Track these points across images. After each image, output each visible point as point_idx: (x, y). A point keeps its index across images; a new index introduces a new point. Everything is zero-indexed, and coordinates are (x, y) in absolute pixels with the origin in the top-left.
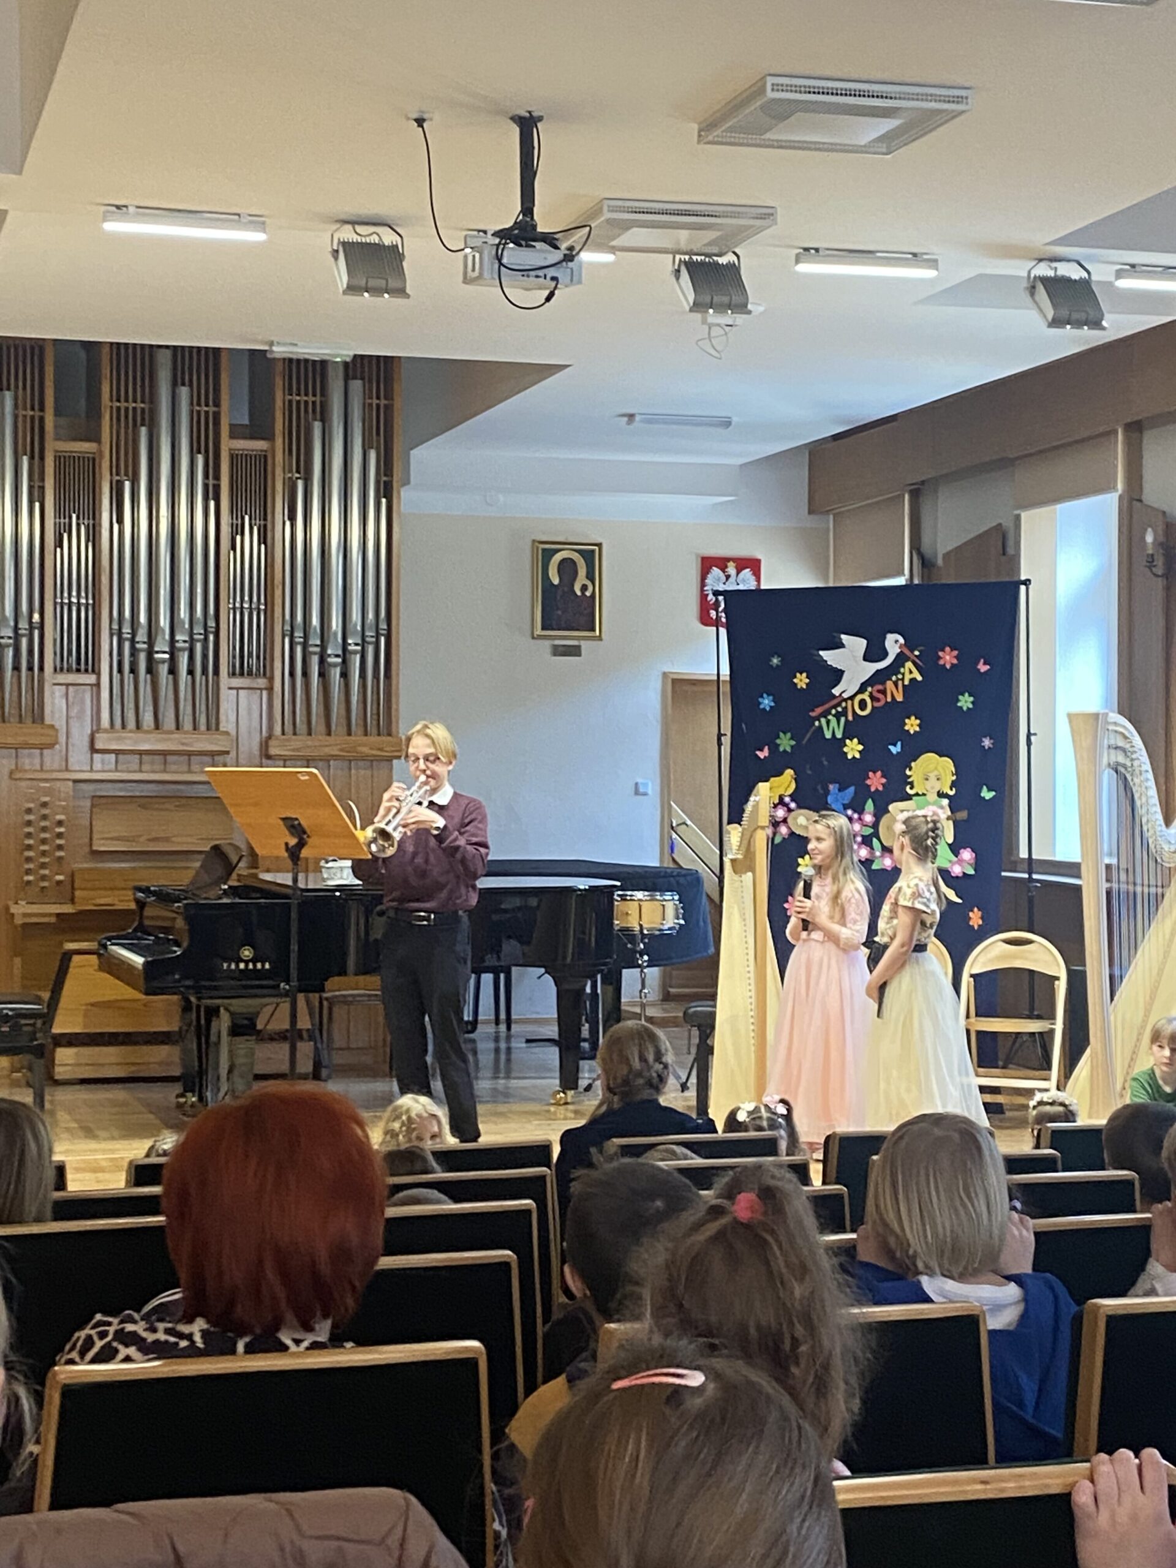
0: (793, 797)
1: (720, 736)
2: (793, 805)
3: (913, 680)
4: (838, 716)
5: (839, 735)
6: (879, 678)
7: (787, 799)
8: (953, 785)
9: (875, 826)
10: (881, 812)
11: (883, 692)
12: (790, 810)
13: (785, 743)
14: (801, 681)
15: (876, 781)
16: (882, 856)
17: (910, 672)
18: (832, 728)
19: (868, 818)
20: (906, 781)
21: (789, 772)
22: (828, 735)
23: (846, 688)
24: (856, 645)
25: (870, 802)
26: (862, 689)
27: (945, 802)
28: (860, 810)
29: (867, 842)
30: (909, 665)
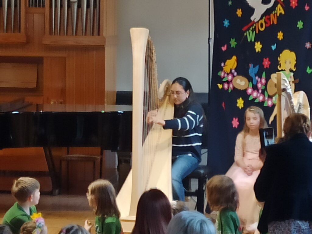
0: (236, 70)
1: (209, 39)
2: (235, 74)
3: (281, 14)
4: (253, 31)
5: (253, 40)
6: (268, 13)
7: (233, 71)
8: (296, 66)
9: (266, 85)
10: (268, 78)
11: (269, 19)
12: (234, 76)
13: (233, 43)
14: (239, 13)
15: (266, 63)
16: (268, 100)
17: (280, 10)
18: (251, 36)
19: (264, 81)
20: (277, 63)
22: (249, 40)
23: (255, 17)
25: (264, 73)
27: (292, 74)
28: (261, 77)
29: (263, 93)
30: (279, 6)
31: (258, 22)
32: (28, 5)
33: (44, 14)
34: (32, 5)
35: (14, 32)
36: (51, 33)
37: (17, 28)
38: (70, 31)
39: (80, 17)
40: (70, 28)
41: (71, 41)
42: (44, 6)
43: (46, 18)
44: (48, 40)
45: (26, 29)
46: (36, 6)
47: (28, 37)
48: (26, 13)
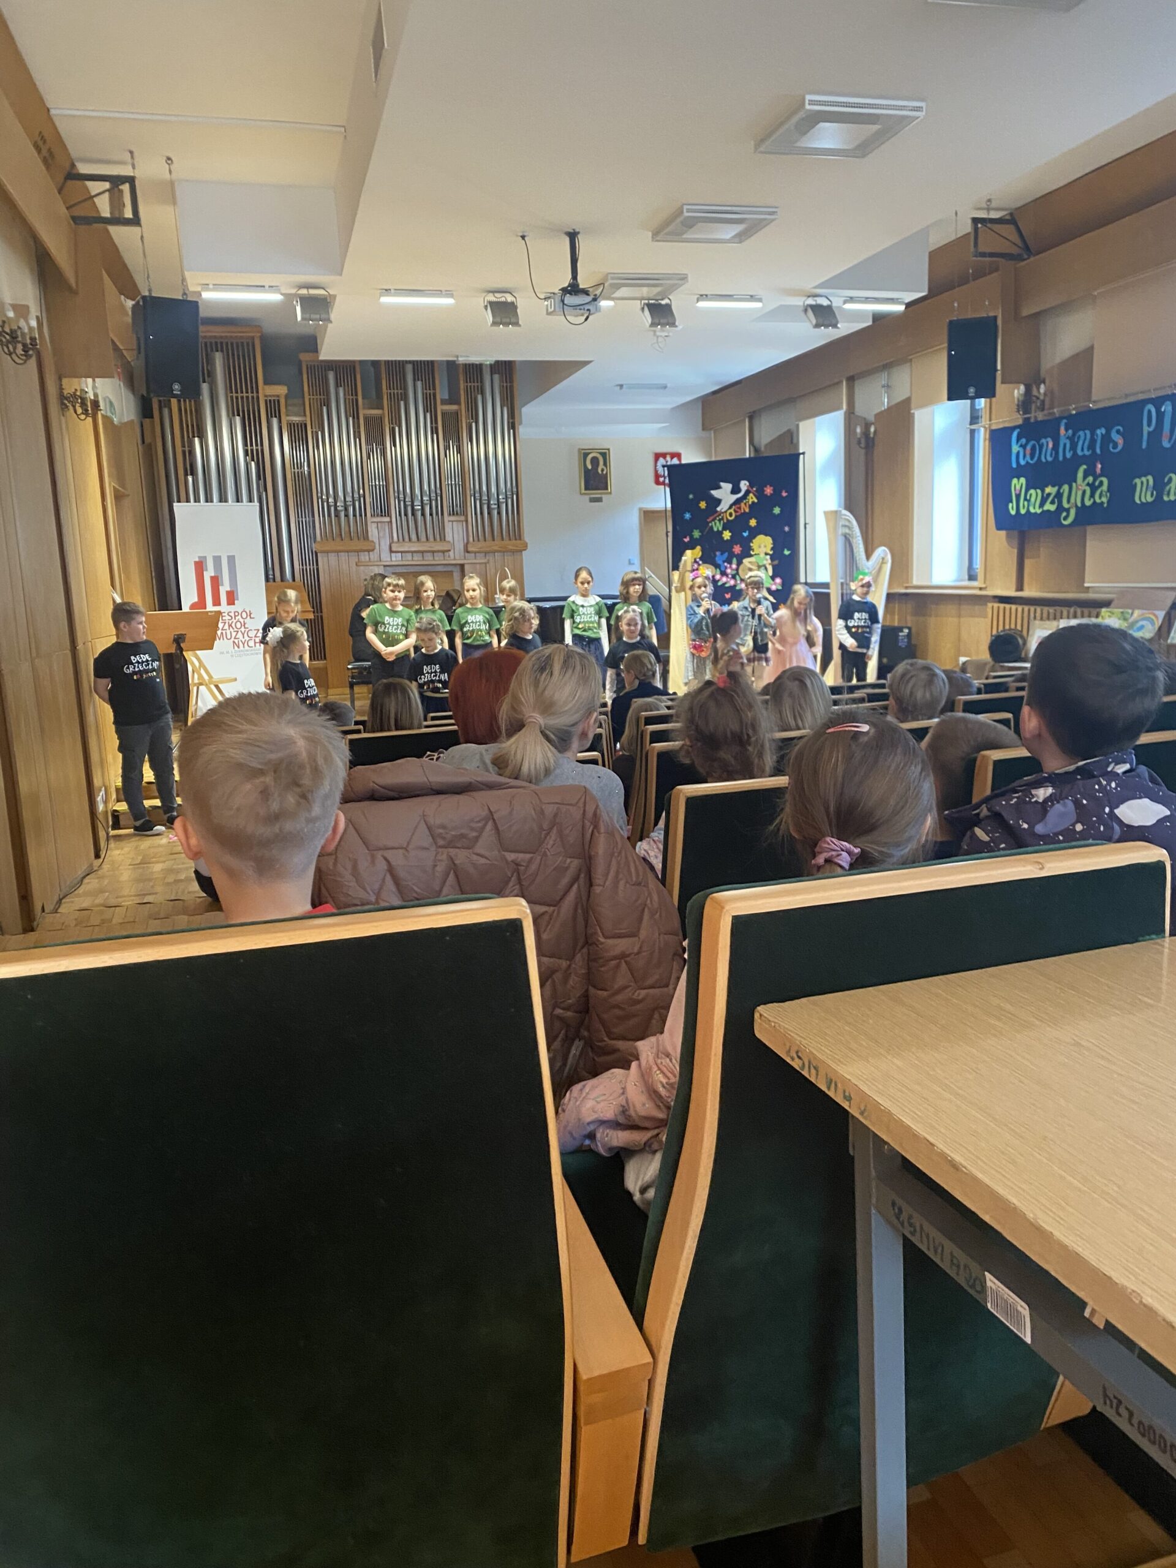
0: (701, 559)
1: (667, 532)
3: (753, 502)
4: (720, 520)
5: (720, 529)
6: (738, 502)
7: (698, 559)
8: (772, 549)
9: (737, 570)
10: (739, 563)
11: (740, 508)
13: (696, 534)
14: (703, 505)
15: (737, 549)
17: (752, 498)
18: (717, 526)
19: (734, 566)
20: (750, 548)
21: (698, 548)
22: (715, 529)
23: (723, 507)
24: (727, 487)
25: (735, 559)
26: (730, 507)
27: (768, 557)
28: (730, 563)
29: (734, 577)
30: (751, 495)
31: (726, 512)
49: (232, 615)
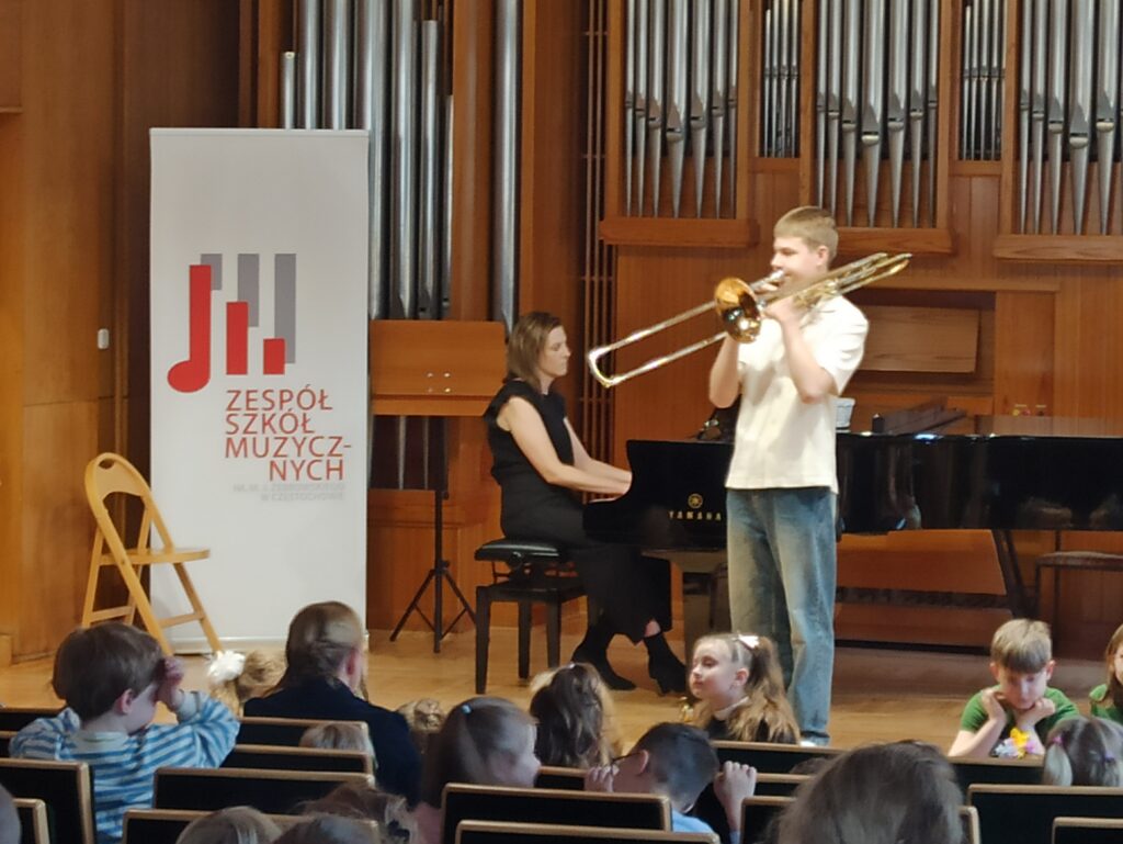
32: (956, 156)
33: (1000, 176)
34: (968, 154)
35: (919, 227)
36: (1015, 230)
37: (928, 214)
38: (1067, 224)
39: (1094, 186)
40: (1067, 214)
41: (1069, 248)
42: (998, 157)
43: (1003, 188)
44: (1008, 247)
45: (951, 216)
46: (977, 157)
47: (955, 238)
48: (953, 175)
49: (275, 397)
